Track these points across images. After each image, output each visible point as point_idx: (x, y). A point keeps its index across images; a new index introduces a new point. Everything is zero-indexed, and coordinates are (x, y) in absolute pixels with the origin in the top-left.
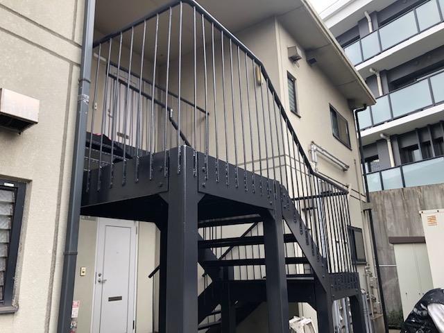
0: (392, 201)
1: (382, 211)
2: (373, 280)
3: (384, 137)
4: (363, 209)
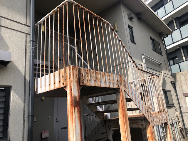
0: (184, 76)
1: (180, 81)
2: (178, 113)
3: (179, 48)
4: (170, 81)
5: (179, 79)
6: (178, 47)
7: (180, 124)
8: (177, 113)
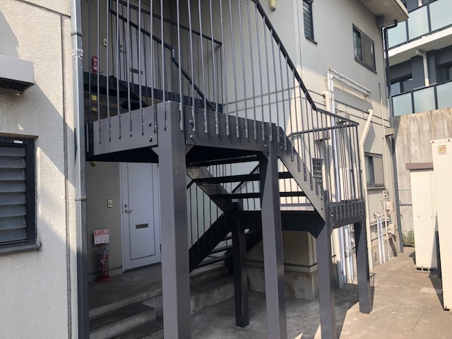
0: (418, 125)
1: (407, 135)
2: (390, 205)
3: (420, 54)
4: (385, 134)
5: (406, 131)
6: (417, 53)
7: (392, 226)
8: (388, 203)
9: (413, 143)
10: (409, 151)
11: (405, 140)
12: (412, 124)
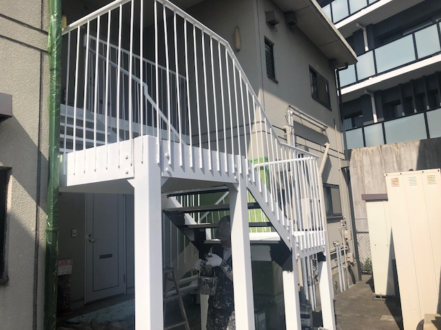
0: (370, 158)
1: (361, 167)
2: (348, 233)
3: (368, 93)
4: (340, 167)
7: (350, 254)
8: (346, 232)
9: (366, 175)
10: (363, 182)
11: (359, 172)
12: (364, 157)
